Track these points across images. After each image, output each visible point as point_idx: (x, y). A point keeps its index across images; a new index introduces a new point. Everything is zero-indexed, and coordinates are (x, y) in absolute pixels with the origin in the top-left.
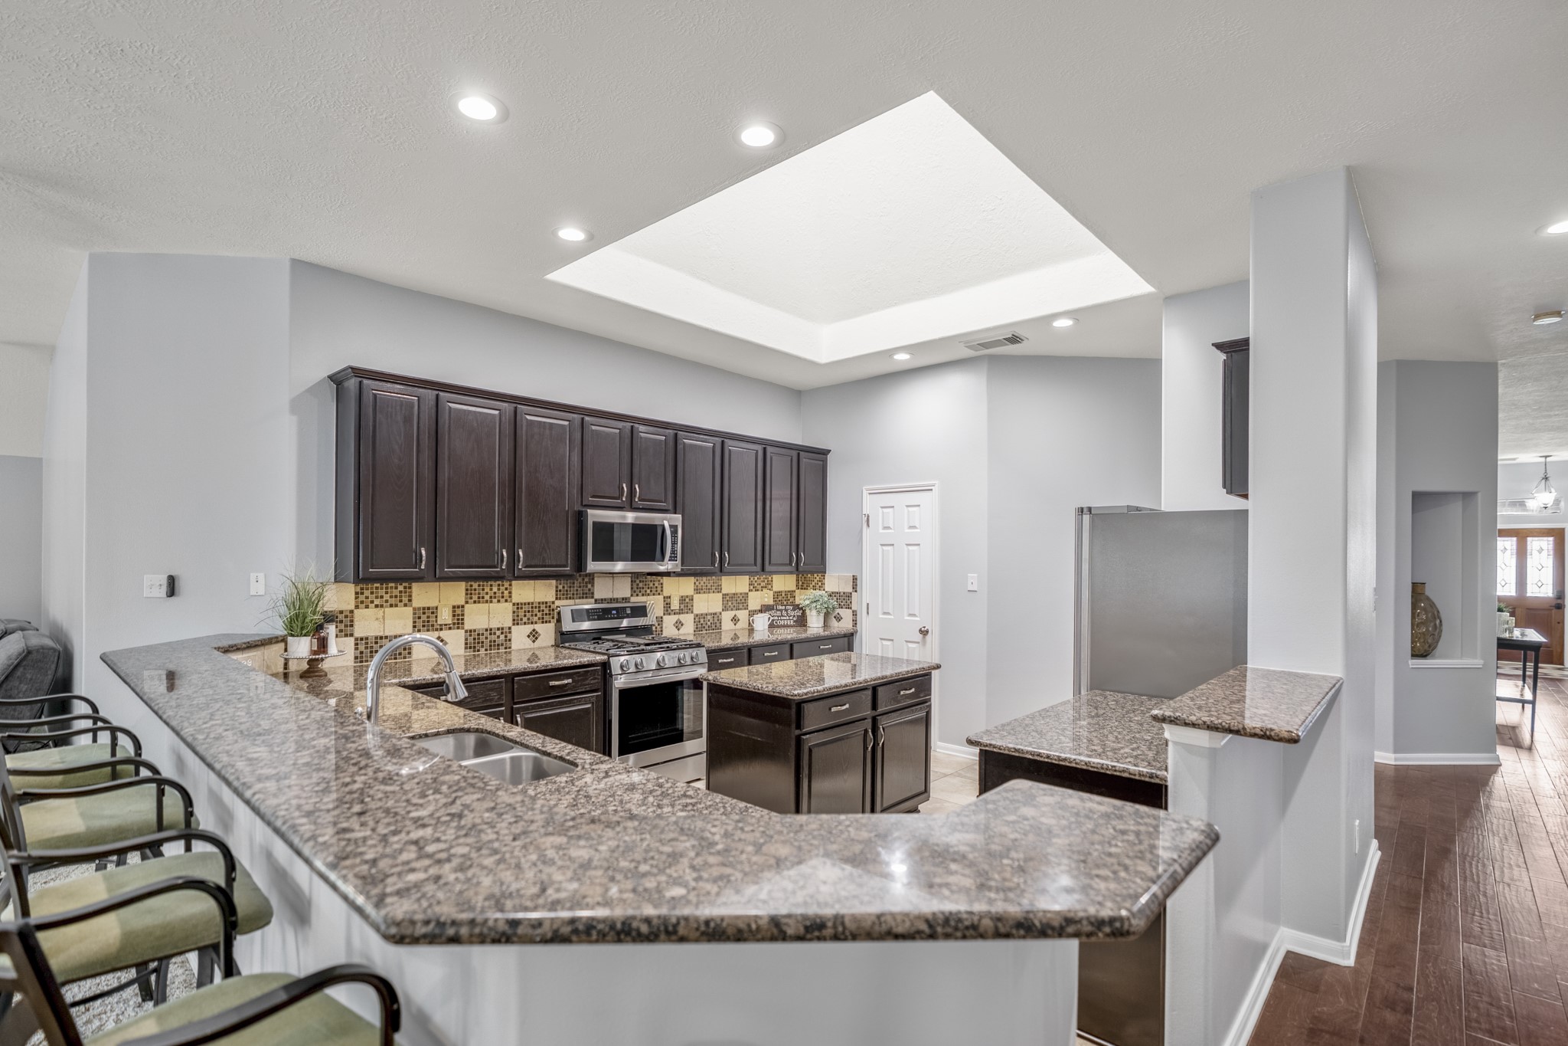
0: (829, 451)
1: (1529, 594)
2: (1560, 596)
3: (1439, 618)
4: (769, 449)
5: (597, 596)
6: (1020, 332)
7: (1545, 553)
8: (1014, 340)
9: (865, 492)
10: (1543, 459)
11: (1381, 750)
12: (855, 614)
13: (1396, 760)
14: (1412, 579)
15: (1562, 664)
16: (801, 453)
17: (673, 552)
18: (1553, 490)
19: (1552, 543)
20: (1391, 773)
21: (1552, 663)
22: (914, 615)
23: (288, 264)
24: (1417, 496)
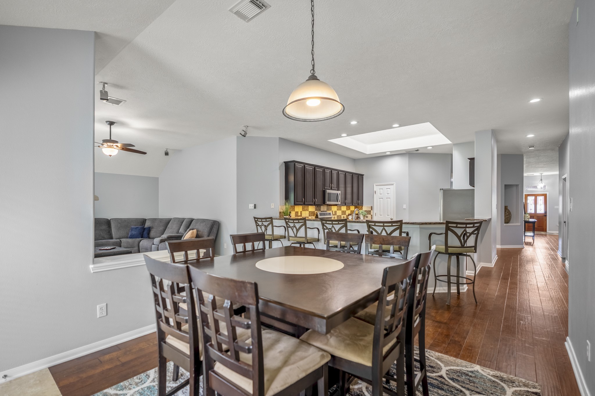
0: (364, 175)
1: (538, 212)
2: (546, 212)
3: (511, 214)
4: (347, 174)
5: (322, 210)
6: (419, 149)
7: (542, 201)
8: (418, 150)
9: (374, 185)
10: (541, 175)
11: (497, 245)
12: (372, 216)
13: (501, 247)
14: (505, 205)
15: (546, 232)
16: (353, 175)
17: (340, 201)
18: (543, 183)
19: (543, 198)
20: (500, 249)
21: (544, 231)
22: (389, 215)
23: (278, 138)
24: (506, 186)
